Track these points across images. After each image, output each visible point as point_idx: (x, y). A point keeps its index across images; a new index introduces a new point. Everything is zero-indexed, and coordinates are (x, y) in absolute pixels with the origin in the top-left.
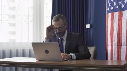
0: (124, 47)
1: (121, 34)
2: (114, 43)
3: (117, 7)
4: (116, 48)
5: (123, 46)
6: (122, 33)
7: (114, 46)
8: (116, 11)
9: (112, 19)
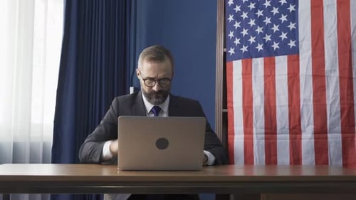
0: (283, 136)
1: (275, 107)
2: (256, 128)
3: (260, 47)
4: (260, 139)
5: (282, 133)
6: (277, 104)
7: (256, 134)
8: (257, 57)
9: (249, 74)
